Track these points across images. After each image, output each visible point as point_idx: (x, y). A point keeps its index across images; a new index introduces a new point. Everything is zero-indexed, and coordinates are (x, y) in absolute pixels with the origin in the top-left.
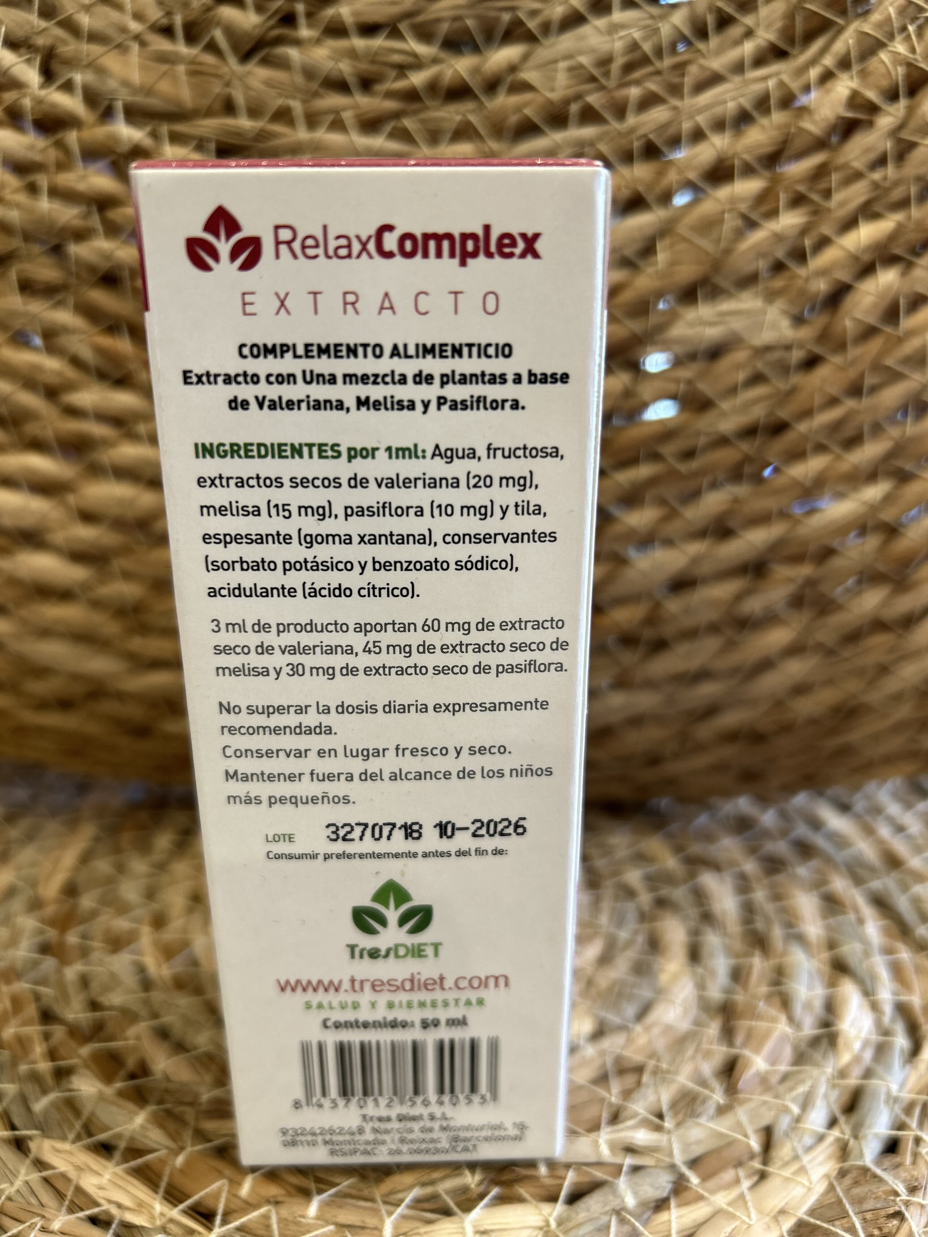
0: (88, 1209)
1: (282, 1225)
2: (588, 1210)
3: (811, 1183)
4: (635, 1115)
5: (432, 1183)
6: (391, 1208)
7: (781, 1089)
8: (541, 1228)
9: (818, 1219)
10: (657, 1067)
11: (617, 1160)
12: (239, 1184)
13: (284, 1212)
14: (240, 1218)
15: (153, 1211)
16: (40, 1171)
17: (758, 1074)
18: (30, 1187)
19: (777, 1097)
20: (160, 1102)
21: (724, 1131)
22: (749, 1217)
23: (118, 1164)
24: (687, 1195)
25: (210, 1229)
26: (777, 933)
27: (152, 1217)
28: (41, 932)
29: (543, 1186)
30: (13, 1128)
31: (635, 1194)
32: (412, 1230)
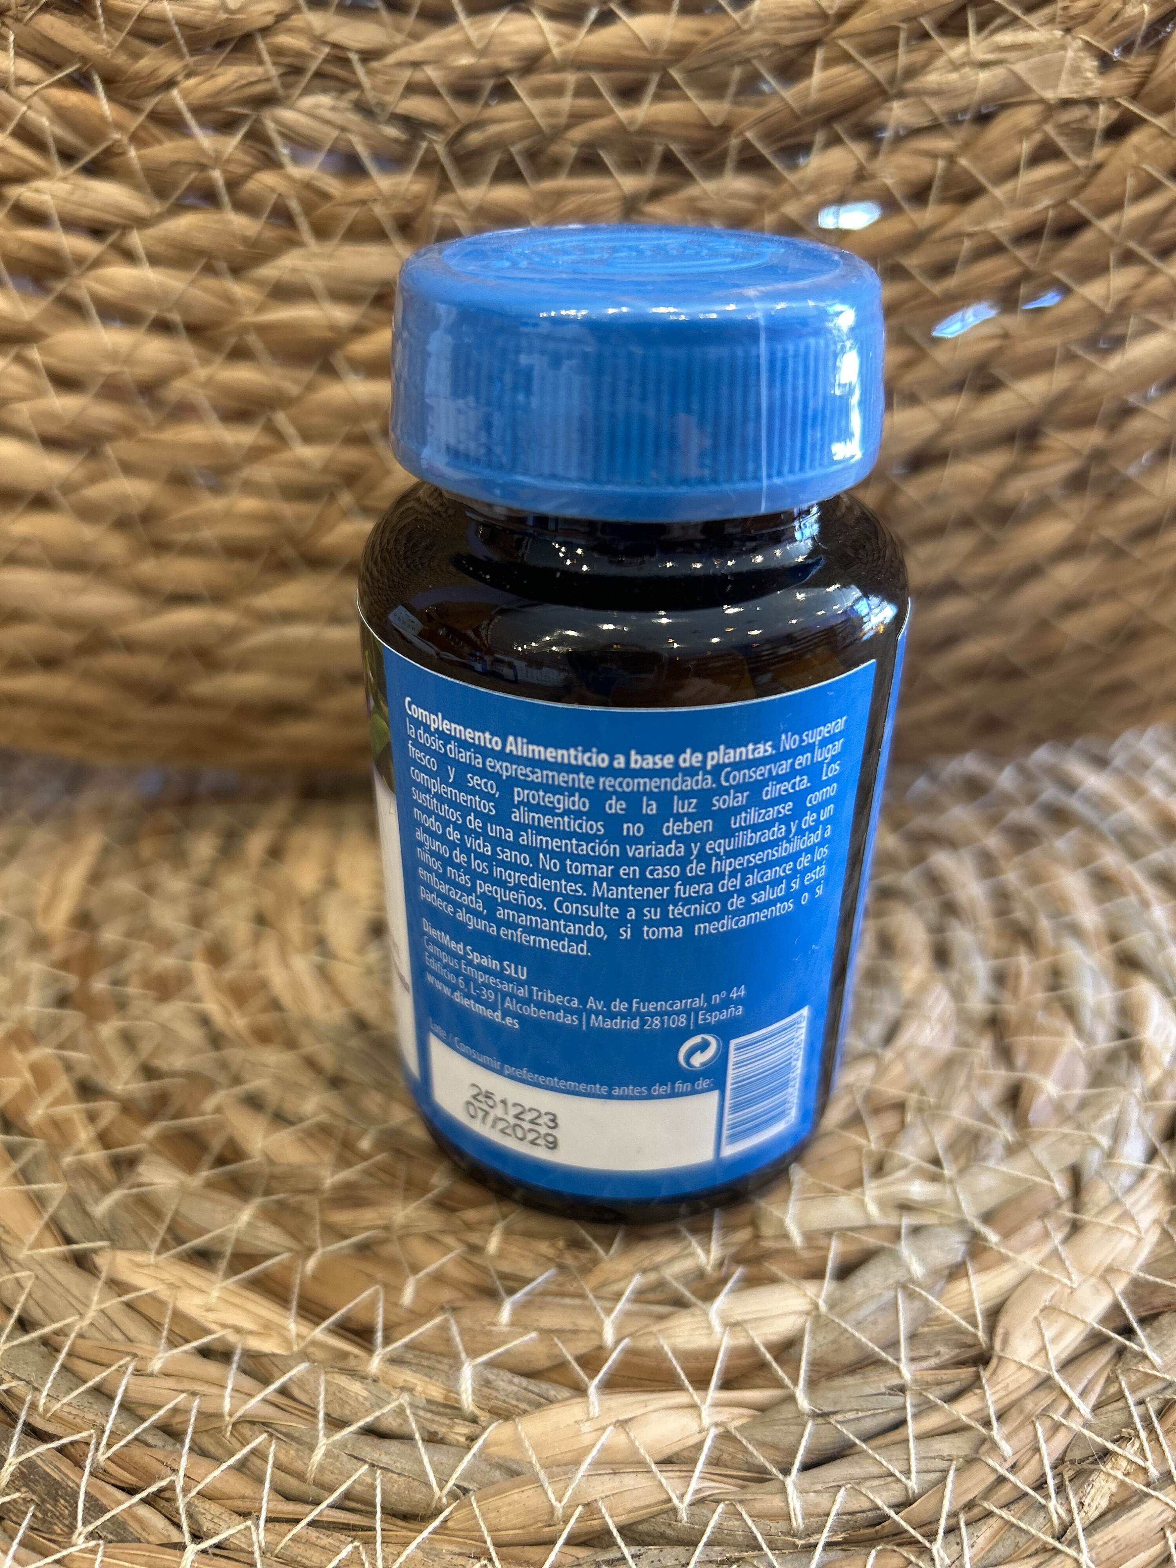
0: (196, 1339)
1: (466, 1338)
2: (866, 1286)
3: (1140, 1232)
4: (905, 1165)
5: (656, 1268)
6: (608, 1304)
7: (1084, 1116)
8: (808, 1313)
9: (1157, 1276)
10: (920, 1102)
11: (892, 1220)
12: (399, 1290)
13: (467, 1321)
14: (409, 1333)
15: (286, 1333)
16: (120, 1296)
17: (1050, 1099)
18: (108, 1317)
19: (1080, 1127)
20: (267, 1192)
21: (1020, 1174)
22: (1070, 1279)
23: (227, 1276)
24: (987, 1257)
25: (370, 1351)
26: (1044, 925)
27: (287, 1342)
28: (56, 979)
29: (801, 1261)
30: (68, 1241)
31: (922, 1260)
32: (640, 1329)
